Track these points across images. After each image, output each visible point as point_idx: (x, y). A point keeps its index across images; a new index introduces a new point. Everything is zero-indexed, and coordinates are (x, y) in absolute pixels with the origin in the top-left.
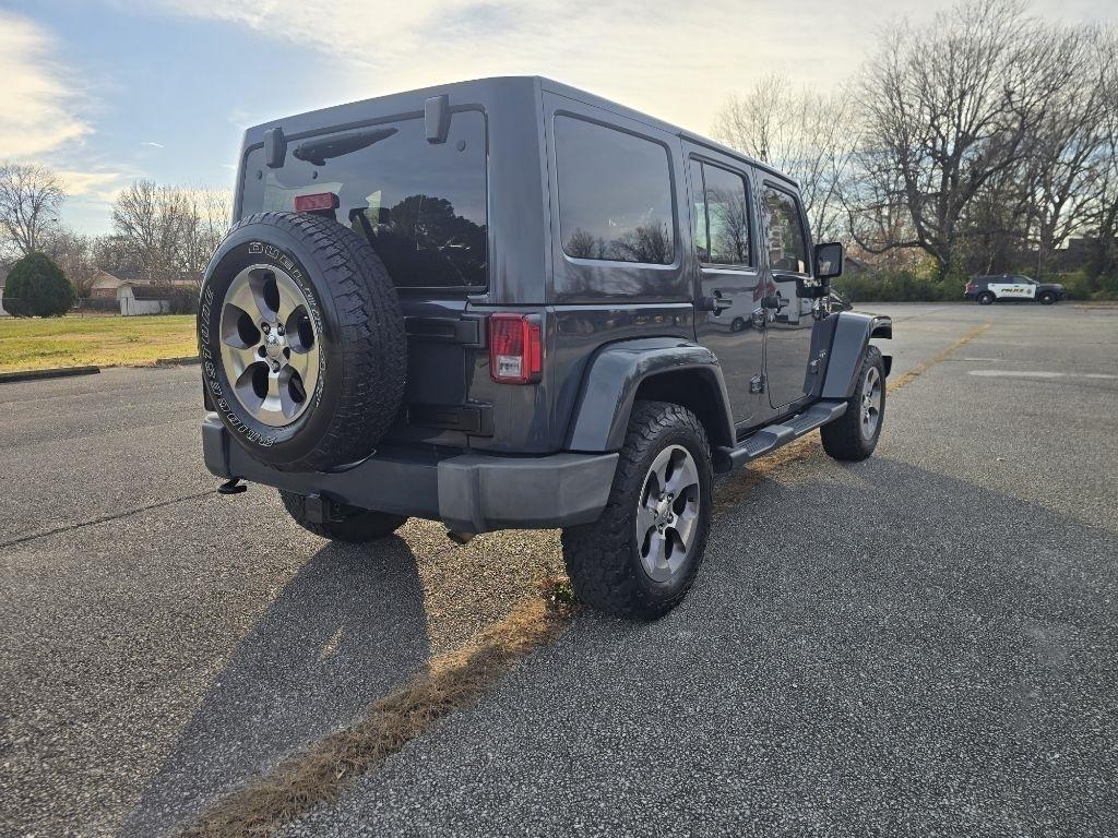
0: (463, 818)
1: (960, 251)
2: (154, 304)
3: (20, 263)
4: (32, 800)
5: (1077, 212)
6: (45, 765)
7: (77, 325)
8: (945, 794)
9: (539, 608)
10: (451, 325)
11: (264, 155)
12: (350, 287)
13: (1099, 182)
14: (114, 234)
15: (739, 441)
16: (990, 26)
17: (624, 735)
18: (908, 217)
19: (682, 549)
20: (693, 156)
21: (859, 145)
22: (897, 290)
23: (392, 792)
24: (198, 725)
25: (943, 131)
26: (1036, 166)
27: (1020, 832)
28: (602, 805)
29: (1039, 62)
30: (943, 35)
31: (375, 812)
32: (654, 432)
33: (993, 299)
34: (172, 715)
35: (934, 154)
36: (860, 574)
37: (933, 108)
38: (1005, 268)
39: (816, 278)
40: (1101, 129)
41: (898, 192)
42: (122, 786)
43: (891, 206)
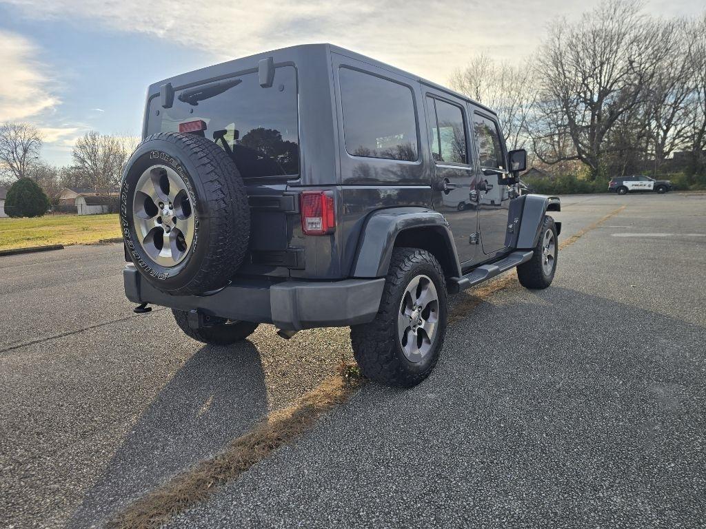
0: (288, 510)
1: (605, 162)
2: (99, 207)
3: (15, 184)
4: (13, 504)
5: (678, 135)
6: (22, 483)
7: (49, 222)
8: (600, 489)
9: (338, 381)
10: (277, 200)
11: (161, 101)
12: (213, 177)
13: (691, 116)
14: (74, 165)
15: (463, 275)
16: (618, 21)
17: (392, 457)
18: (570, 142)
19: (428, 342)
20: (429, 95)
21: (538, 97)
22: (565, 187)
23: (242, 495)
24: (120, 455)
25: (591, 87)
26: (650, 107)
27: (650, 512)
28: (378, 500)
29: (650, 42)
30: (588, 27)
31: (232, 508)
32: (408, 266)
33: (627, 191)
34: (104, 451)
35: (585, 101)
36: (544, 357)
37: (584, 73)
38: (633, 171)
39: (510, 172)
40: (691, 83)
41: (564, 126)
42: (71, 495)
43: (559, 134)
